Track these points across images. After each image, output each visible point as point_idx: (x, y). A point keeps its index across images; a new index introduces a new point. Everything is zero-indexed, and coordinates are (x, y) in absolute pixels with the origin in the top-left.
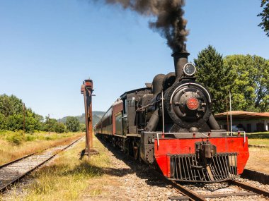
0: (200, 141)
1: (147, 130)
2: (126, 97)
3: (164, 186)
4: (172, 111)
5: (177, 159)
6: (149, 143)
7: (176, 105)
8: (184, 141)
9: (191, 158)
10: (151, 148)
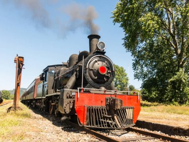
0: (109, 96)
1: (66, 87)
2: (48, 69)
3: (78, 132)
4: (87, 74)
5: (92, 109)
6: (67, 98)
7: (90, 70)
8: (98, 95)
9: (102, 109)
10: (69, 102)
